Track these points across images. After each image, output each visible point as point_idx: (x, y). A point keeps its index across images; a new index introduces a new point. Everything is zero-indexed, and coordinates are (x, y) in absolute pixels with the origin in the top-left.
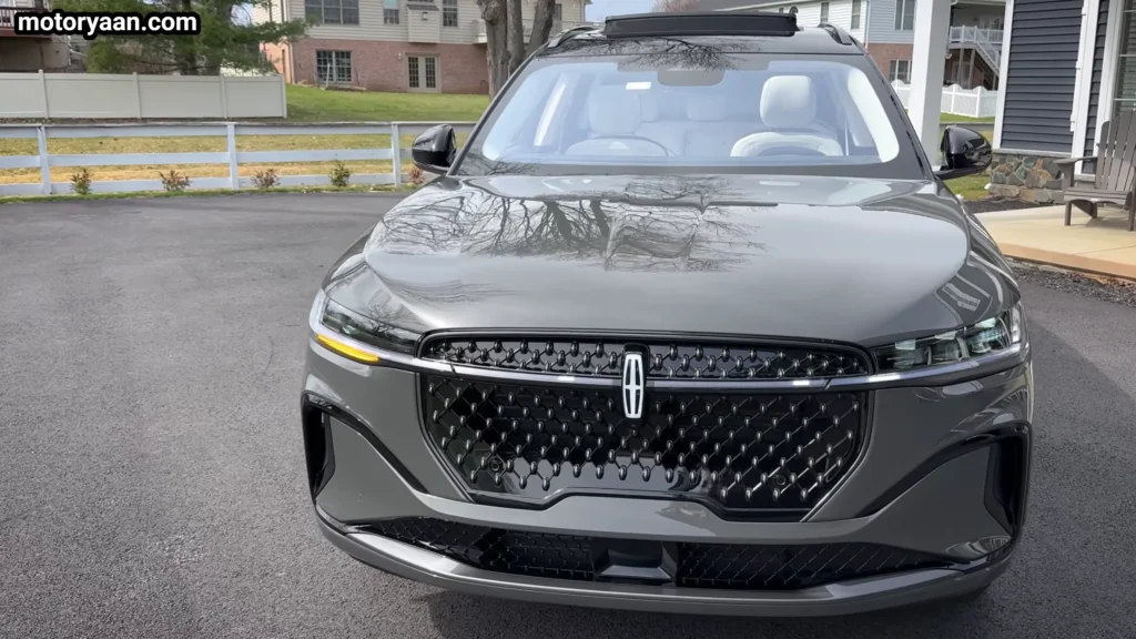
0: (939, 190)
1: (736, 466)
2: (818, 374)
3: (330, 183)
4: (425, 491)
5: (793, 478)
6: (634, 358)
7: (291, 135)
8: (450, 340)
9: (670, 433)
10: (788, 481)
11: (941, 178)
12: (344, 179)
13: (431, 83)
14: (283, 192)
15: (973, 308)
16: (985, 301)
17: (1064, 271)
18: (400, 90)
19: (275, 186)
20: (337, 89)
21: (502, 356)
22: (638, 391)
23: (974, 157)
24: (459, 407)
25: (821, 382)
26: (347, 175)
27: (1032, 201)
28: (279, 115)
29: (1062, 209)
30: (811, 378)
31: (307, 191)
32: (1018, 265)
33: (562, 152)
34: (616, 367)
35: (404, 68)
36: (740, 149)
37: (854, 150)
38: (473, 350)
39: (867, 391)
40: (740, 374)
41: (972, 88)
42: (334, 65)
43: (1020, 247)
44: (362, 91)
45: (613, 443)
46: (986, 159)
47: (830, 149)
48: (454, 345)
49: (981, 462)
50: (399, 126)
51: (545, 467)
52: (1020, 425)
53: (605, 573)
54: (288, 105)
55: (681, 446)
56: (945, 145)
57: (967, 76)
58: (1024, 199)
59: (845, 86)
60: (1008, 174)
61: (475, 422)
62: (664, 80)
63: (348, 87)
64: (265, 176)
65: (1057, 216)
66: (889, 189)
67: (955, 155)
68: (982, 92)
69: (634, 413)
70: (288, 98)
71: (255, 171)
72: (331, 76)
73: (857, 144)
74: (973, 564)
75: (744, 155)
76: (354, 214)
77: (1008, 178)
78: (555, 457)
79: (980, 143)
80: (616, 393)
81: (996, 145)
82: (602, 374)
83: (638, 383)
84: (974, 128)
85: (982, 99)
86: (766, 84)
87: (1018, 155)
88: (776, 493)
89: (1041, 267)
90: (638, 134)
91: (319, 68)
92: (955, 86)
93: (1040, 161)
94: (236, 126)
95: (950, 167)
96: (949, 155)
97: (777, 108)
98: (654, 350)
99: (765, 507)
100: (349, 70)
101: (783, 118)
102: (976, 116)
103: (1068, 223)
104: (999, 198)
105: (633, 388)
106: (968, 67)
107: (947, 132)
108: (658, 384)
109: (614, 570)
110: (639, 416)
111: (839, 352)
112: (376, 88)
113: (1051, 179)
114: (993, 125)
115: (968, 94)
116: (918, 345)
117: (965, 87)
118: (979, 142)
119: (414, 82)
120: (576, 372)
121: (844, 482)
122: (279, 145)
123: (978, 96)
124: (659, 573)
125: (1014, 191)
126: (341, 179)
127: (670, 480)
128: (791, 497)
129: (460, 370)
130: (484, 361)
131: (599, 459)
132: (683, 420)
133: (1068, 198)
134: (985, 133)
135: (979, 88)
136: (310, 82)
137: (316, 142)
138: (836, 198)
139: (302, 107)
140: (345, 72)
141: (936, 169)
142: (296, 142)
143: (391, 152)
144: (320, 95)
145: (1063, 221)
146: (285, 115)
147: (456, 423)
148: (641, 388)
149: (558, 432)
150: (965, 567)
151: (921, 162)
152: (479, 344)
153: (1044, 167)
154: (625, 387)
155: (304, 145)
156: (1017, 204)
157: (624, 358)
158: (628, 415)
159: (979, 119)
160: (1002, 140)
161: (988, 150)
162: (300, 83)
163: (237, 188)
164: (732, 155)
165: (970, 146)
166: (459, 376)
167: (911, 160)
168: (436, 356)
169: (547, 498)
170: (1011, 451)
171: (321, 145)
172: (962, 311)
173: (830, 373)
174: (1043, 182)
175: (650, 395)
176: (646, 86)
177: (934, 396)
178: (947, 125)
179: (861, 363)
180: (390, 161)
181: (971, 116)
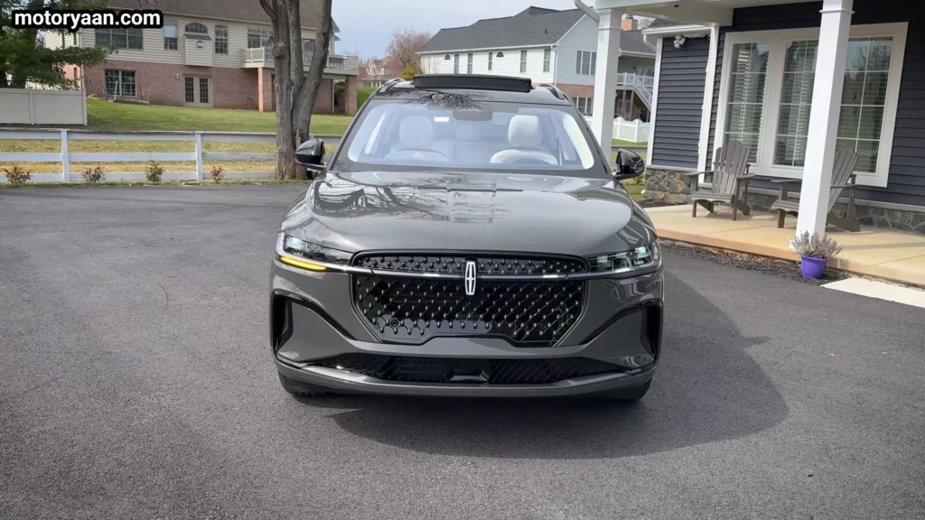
0: (615, 186)
1: (522, 320)
2: (563, 272)
3: (146, 179)
4: (353, 338)
5: (549, 325)
6: (471, 264)
7: (94, 140)
8: (369, 256)
9: (488, 303)
10: (547, 327)
11: (617, 179)
12: (158, 175)
13: (204, 99)
14: (112, 185)
15: (635, 243)
16: (641, 239)
17: (691, 246)
18: (178, 104)
19: (101, 181)
20: (123, 102)
21: (399, 265)
22: (473, 281)
23: (635, 168)
24: (375, 292)
25: (563, 276)
26: (160, 172)
27: (673, 202)
28: (81, 123)
29: (690, 207)
30: (559, 274)
31: (133, 185)
32: (663, 242)
33: (383, 157)
34: (461, 270)
35: (182, 86)
36: (496, 158)
37: (565, 162)
38: (382, 261)
39: (585, 281)
40: (524, 272)
41: (632, 119)
42: (121, 82)
43: (666, 231)
44: (145, 104)
45: (458, 309)
46: (640, 169)
47: (552, 160)
48: (372, 259)
49: (638, 318)
50: (202, 135)
51: (421, 323)
52: (659, 300)
53: (452, 379)
54: (88, 116)
55: (494, 311)
56: (619, 160)
57: (628, 110)
58: (667, 201)
59: (561, 124)
60: (657, 183)
61: (383, 300)
62: (456, 116)
63: (133, 100)
64: (93, 172)
65: (688, 211)
66: (589, 184)
67: (625, 166)
68: (639, 124)
69: (470, 292)
70: (88, 109)
71: (84, 168)
72: (118, 91)
73: (566, 158)
74: (634, 371)
75: (499, 162)
76: (180, 202)
77: (657, 187)
78: (426, 318)
79: (638, 161)
80: (462, 281)
81: (648, 162)
82: (454, 273)
83: (473, 276)
84: (634, 151)
85: (639, 129)
86: (512, 120)
87: (664, 170)
88: (541, 333)
89: (676, 243)
90: (430, 148)
91: (108, 84)
92: (619, 119)
93: (678, 174)
94: (68, 132)
95: (621, 173)
96: (621, 166)
97: (519, 134)
98: (480, 260)
99: (535, 341)
100: (134, 87)
101: (522, 141)
102: (635, 141)
103: (694, 216)
104: (650, 200)
105: (470, 279)
106: (629, 104)
107: (619, 153)
108: (482, 277)
109: (456, 378)
110: (473, 294)
111: (573, 261)
112: (156, 102)
113: (685, 187)
114: (646, 149)
115: (628, 124)
116: (609, 259)
117: (627, 119)
118: (637, 159)
119: (190, 97)
120: (440, 272)
121: (573, 328)
122: (86, 148)
123: (636, 126)
124: (481, 378)
125: (661, 195)
126: (155, 175)
127: (488, 328)
128: (548, 335)
129: (376, 272)
130: (390, 267)
131: (451, 318)
132: (495, 297)
133: (694, 199)
134: (640, 154)
135: (637, 121)
136: (99, 95)
137: (117, 145)
138: (558, 188)
139: (98, 116)
140: (130, 89)
141: (614, 174)
142: (100, 145)
143: (195, 156)
144: (110, 106)
145: (691, 214)
146: (86, 123)
147: (373, 301)
148: (475, 279)
149: (429, 304)
150: (631, 372)
151: (606, 170)
152: (386, 258)
153: (681, 179)
154: (466, 279)
155: (106, 149)
156: (662, 203)
157: (465, 264)
158: (467, 293)
159: (638, 144)
160: (653, 160)
161: (642, 164)
162: (90, 96)
163: (69, 182)
164: (492, 161)
165: (632, 161)
166: (376, 275)
167: (600, 169)
168: (361, 265)
169: (423, 339)
170: (653, 314)
171: (120, 148)
172: (629, 244)
173: (567, 271)
174: (680, 189)
175: (479, 283)
176: (445, 119)
177: (615, 284)
178: (619, 148)
179: (583, 266)
180: (194, 163)
181: (631, 141)
